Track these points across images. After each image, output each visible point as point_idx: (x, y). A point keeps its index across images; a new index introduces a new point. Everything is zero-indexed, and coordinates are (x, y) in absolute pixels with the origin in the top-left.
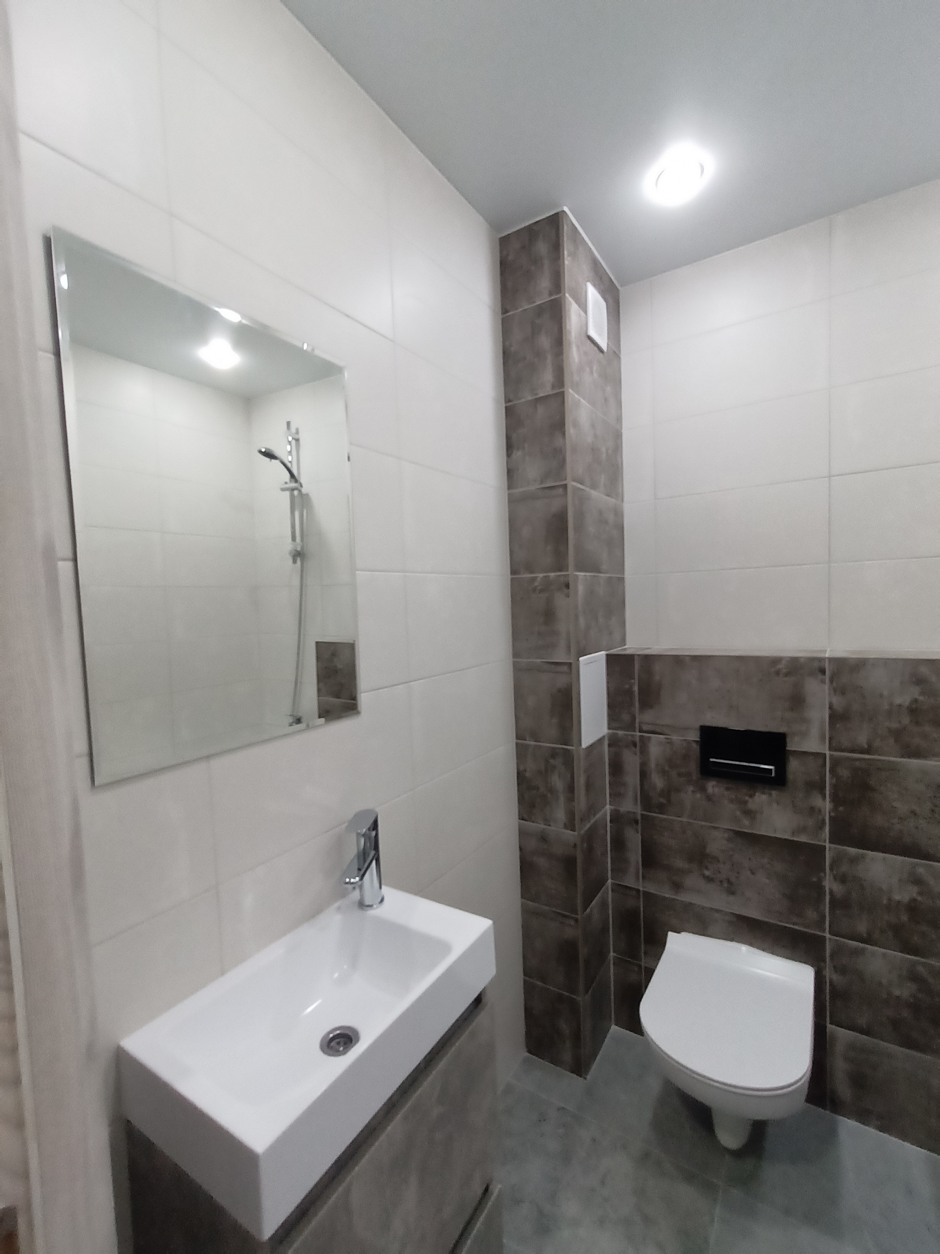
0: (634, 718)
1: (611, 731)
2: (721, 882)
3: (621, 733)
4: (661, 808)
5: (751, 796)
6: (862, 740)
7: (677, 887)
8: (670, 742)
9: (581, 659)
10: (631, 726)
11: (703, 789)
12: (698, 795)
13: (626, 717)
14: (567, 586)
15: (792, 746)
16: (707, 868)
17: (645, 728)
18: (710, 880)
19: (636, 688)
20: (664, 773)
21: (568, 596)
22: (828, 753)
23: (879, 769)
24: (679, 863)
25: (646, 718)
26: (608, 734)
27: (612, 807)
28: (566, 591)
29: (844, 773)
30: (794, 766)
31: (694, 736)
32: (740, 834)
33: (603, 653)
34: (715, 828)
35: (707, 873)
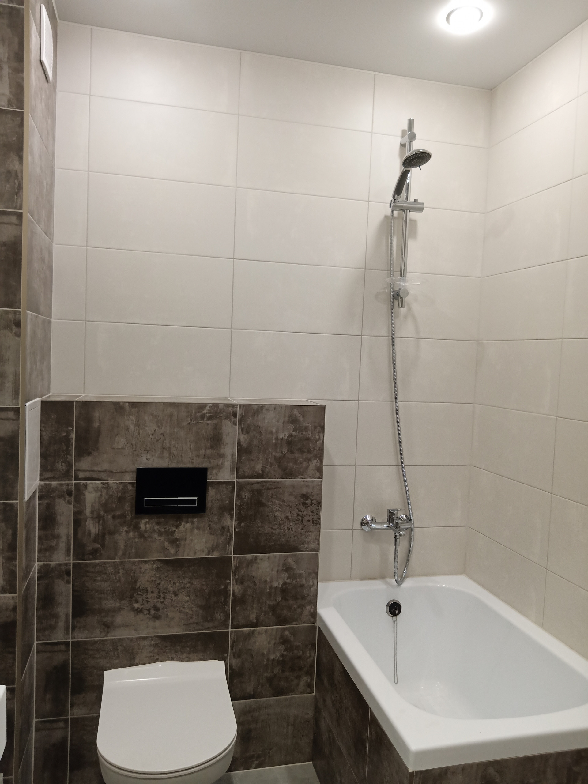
0: (70, 466)
1: (42, 483)
2: (149, 610)
3: (54, 483)
4: (95, 553)
5: (177, 526)
6: (258, 468)
7: (108, 627)
8: (108, 488)
9: (27, 404)
10: (66, 475)
11: (136, 527)
12: (131, 534)
13: (61, 466)
14: (18, 324)
15: (211, 478)
16: (137, 602)
17: (81, 475)
18: (138, 611)
19: (73, 436)
20: (99, 518)
21: (18, 335)
22: (235, 480)
23: (268, 489)
24: (110, 603)
25: (85, 464)
26: (40, 486)
27: (41, 563)
28: (14, 329)
29: (246, 495)
30: (211, 493)
31: (130, 478)
32: (167, 562)
33: (39, 399)
34: (146, 562)
35: (136, 606)
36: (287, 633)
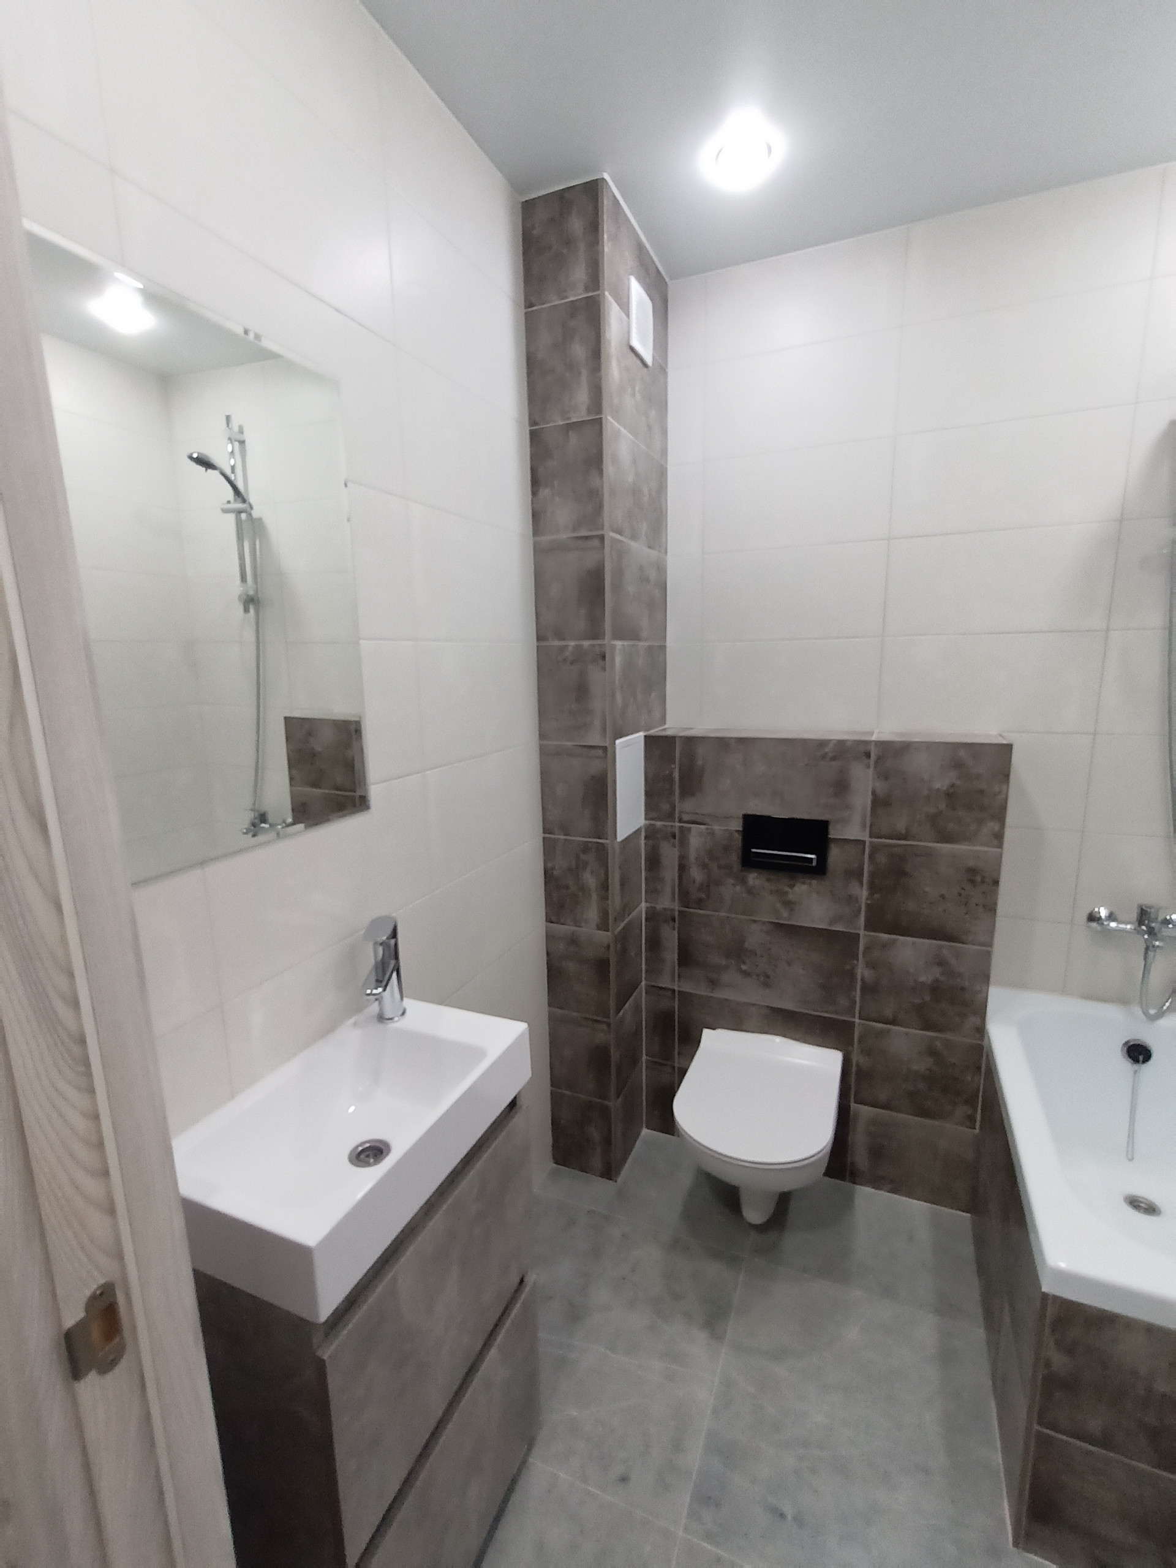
0: (673, 807)
1: (648, 822)
2: (758, 975)
3: (659, 824)
4: (700, 904)
5: (792, 886)
6: (901, 826)
7: (713, 983)
8: (712, 833)
9: (618, 742)
10: (670, 816)
11: (743, 881)
12: (738, 888)
13: (665, 807)
14: (603, 657)
15: (833, 834)
16: (744, 963)
17: (685, 817)
18: (746, 974)
19: (676, 775)
20: (704, 866)
21: (604, 669)
22: (867, 839)
23: (916, 855)
24: (716, 959)
25: (688, 806)
26: (645, 825)
27: (648, 905)
28: (601, 662)
29: (882, 859)
30: (835, 854)
31: (737, 825)
32: (779, 926)
33: (641, 734)
34: (754, 921)
35: (744, 967)
36: (938, 1044)
